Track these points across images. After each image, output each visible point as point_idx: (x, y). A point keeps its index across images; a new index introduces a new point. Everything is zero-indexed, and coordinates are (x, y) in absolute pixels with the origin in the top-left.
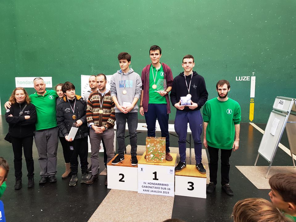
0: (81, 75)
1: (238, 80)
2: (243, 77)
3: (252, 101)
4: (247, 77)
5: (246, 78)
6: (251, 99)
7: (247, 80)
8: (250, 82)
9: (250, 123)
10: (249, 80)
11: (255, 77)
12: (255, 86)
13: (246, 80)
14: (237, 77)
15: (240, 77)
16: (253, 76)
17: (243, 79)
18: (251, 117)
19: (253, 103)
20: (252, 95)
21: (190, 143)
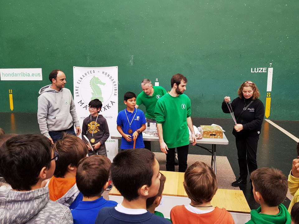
1: (254, 72)
2: (259, 68)
3: (269, 96)
5: (263, 69)
6: (268, 93)
7: (264, 72)
8: (266, 74)
9: (266, 120)
10: (266, 72)
11: (273, 68)
12: (273, 78)
13: (262, 72)
14: (252, 69)
15: (255, 68)
16: (271, 67)
17: (259, 71)
18: (267, 113)
19: (270, 97)
20: (269, 88)
21: (212, 153)
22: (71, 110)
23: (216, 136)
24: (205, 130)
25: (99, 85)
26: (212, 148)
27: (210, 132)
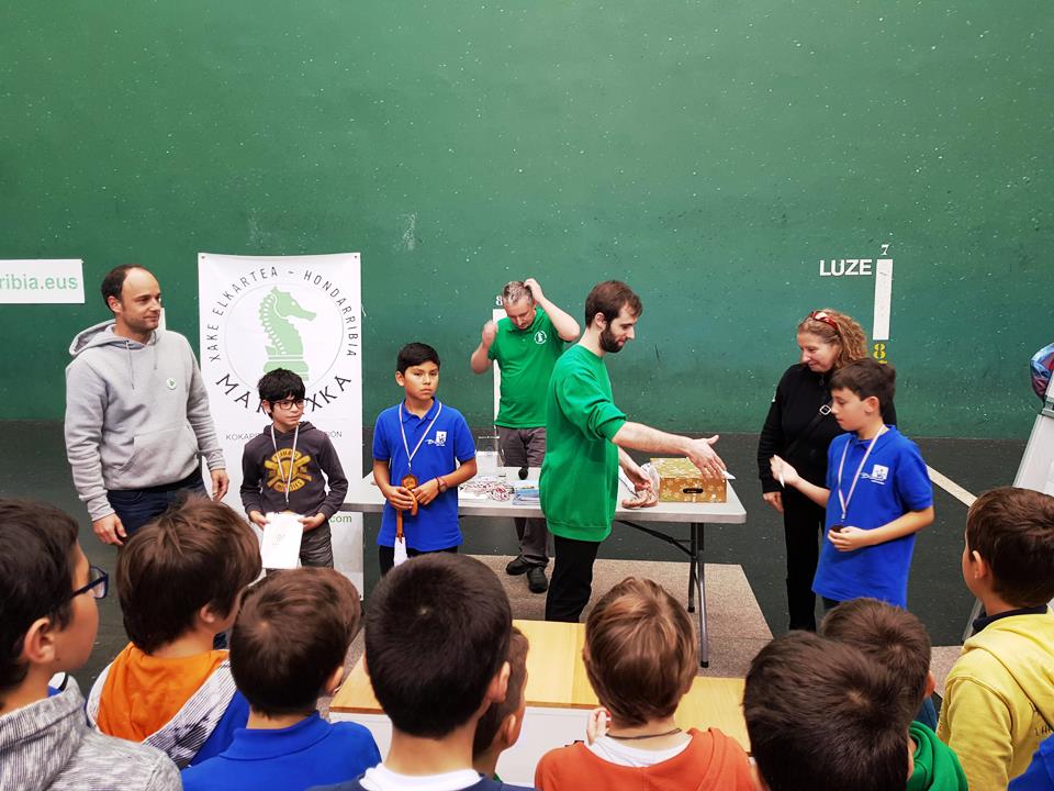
0: (200, 255)
1: (829, 274)
2: (850, 261)
4: (862, 261)
5: (858, 264)
6: (876, 347)
7: (862, 273)
8: (872, 280)
10: (870, 273)
11: (890, 262)
12: (892, 295)
13: (856, 273)
14: (822, 262)
15: (834, 262)
16: (884, 257)
17: (846, 268)
21: (692, 554)
22: (194, 412)
23: (703, 495)
24: (665, 475)
25: (292, 319)
26: (689, 538)
27: (684, 481)
